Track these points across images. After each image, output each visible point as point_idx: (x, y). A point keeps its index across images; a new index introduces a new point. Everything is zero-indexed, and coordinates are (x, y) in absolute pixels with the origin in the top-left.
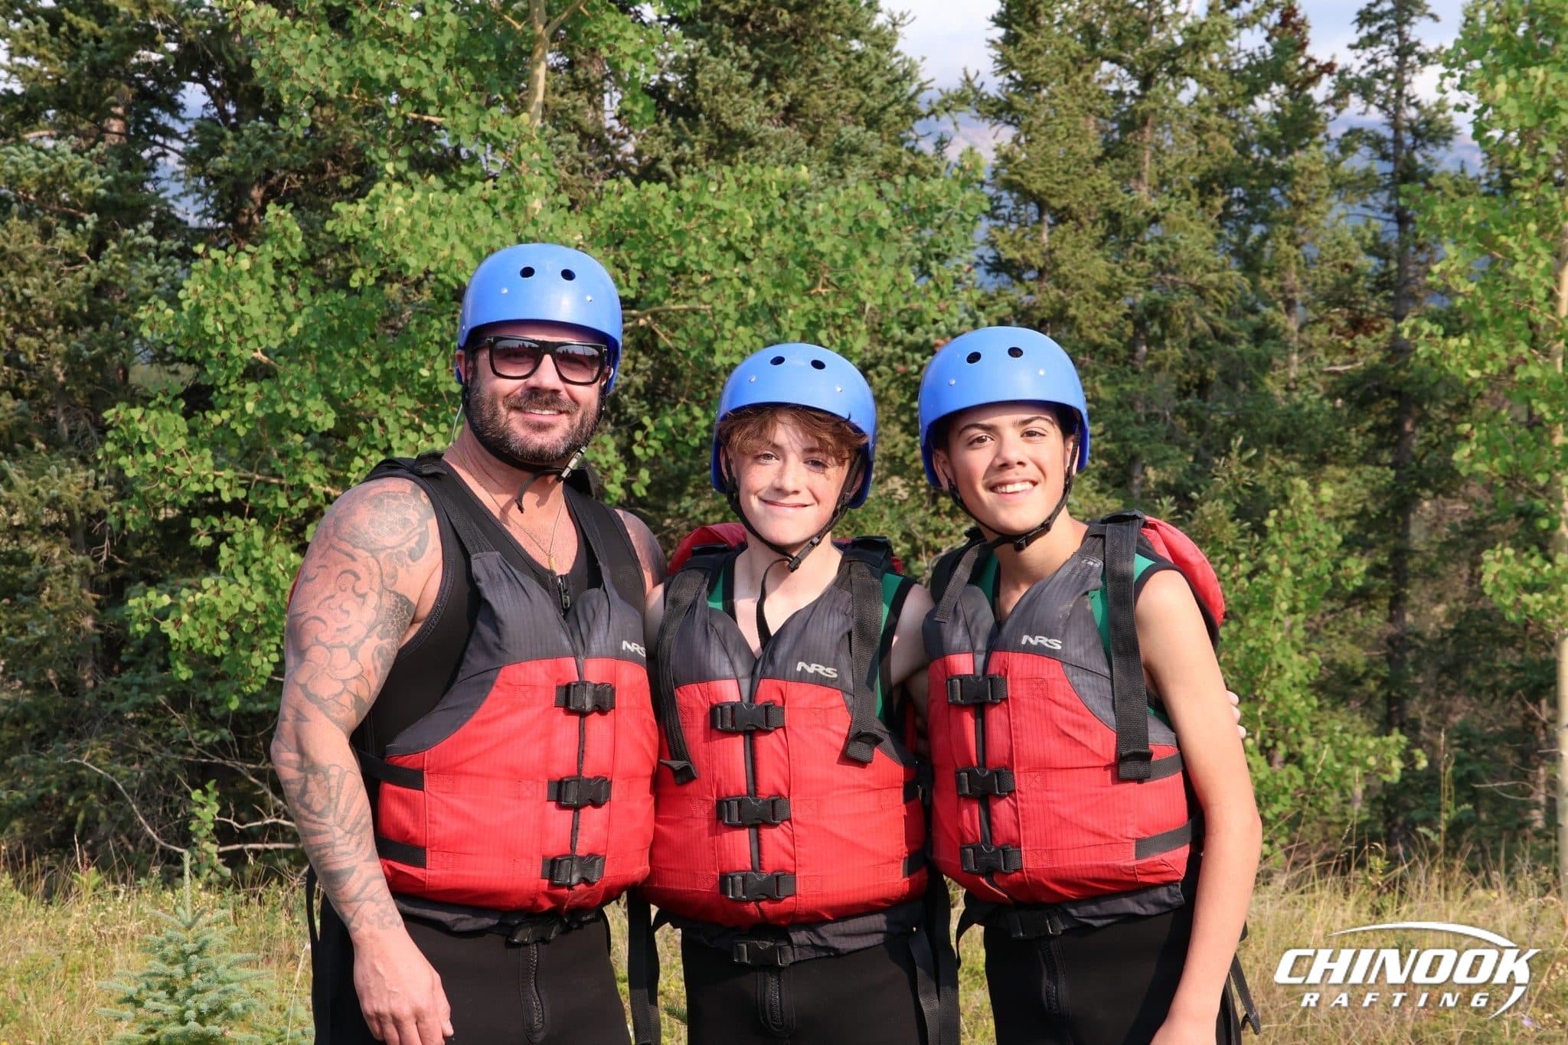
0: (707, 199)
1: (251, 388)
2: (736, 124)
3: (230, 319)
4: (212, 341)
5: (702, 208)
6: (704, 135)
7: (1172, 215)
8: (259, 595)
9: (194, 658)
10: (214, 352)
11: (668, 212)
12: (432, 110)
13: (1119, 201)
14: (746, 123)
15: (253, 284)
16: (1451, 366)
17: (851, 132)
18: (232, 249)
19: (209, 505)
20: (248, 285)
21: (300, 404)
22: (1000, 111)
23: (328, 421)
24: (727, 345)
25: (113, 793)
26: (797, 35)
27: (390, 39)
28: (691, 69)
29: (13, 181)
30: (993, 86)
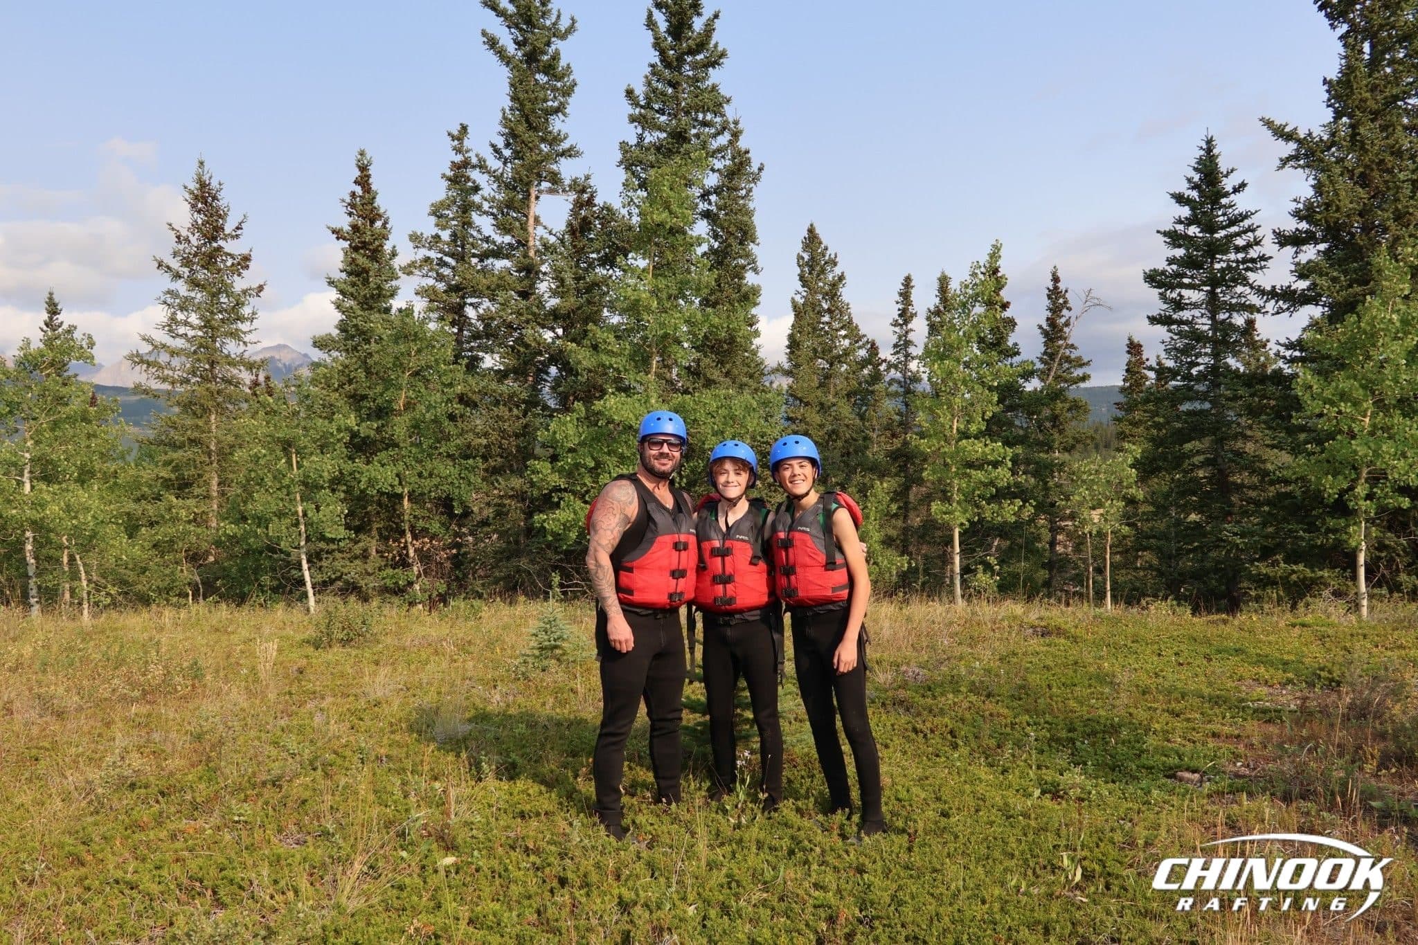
0: (703, 399)
1: (570, 455)
2: (711, 377)
3: (564, 435)
4: (558, 441)
5: (701, 402)
6: (702, 381)
7: (839, 403)
8: (572, 515)
9: (554, 534)
10: (559, 444)
11: (691, 403)
12: (622, 374)
13: (823, 400)
14: (714, 377)
15: (571, 424)
17: (745, 380)
18: (564, 414)
19: (557, 489)
20: (569, 425)
21: (584, 460)
22: (788, 373)
23: (592, 464)
25: (529, 573)
26: (729, 352)
27: (611, 353)
28: (698, 361)
29: (501, 395)
30: (786, 366)
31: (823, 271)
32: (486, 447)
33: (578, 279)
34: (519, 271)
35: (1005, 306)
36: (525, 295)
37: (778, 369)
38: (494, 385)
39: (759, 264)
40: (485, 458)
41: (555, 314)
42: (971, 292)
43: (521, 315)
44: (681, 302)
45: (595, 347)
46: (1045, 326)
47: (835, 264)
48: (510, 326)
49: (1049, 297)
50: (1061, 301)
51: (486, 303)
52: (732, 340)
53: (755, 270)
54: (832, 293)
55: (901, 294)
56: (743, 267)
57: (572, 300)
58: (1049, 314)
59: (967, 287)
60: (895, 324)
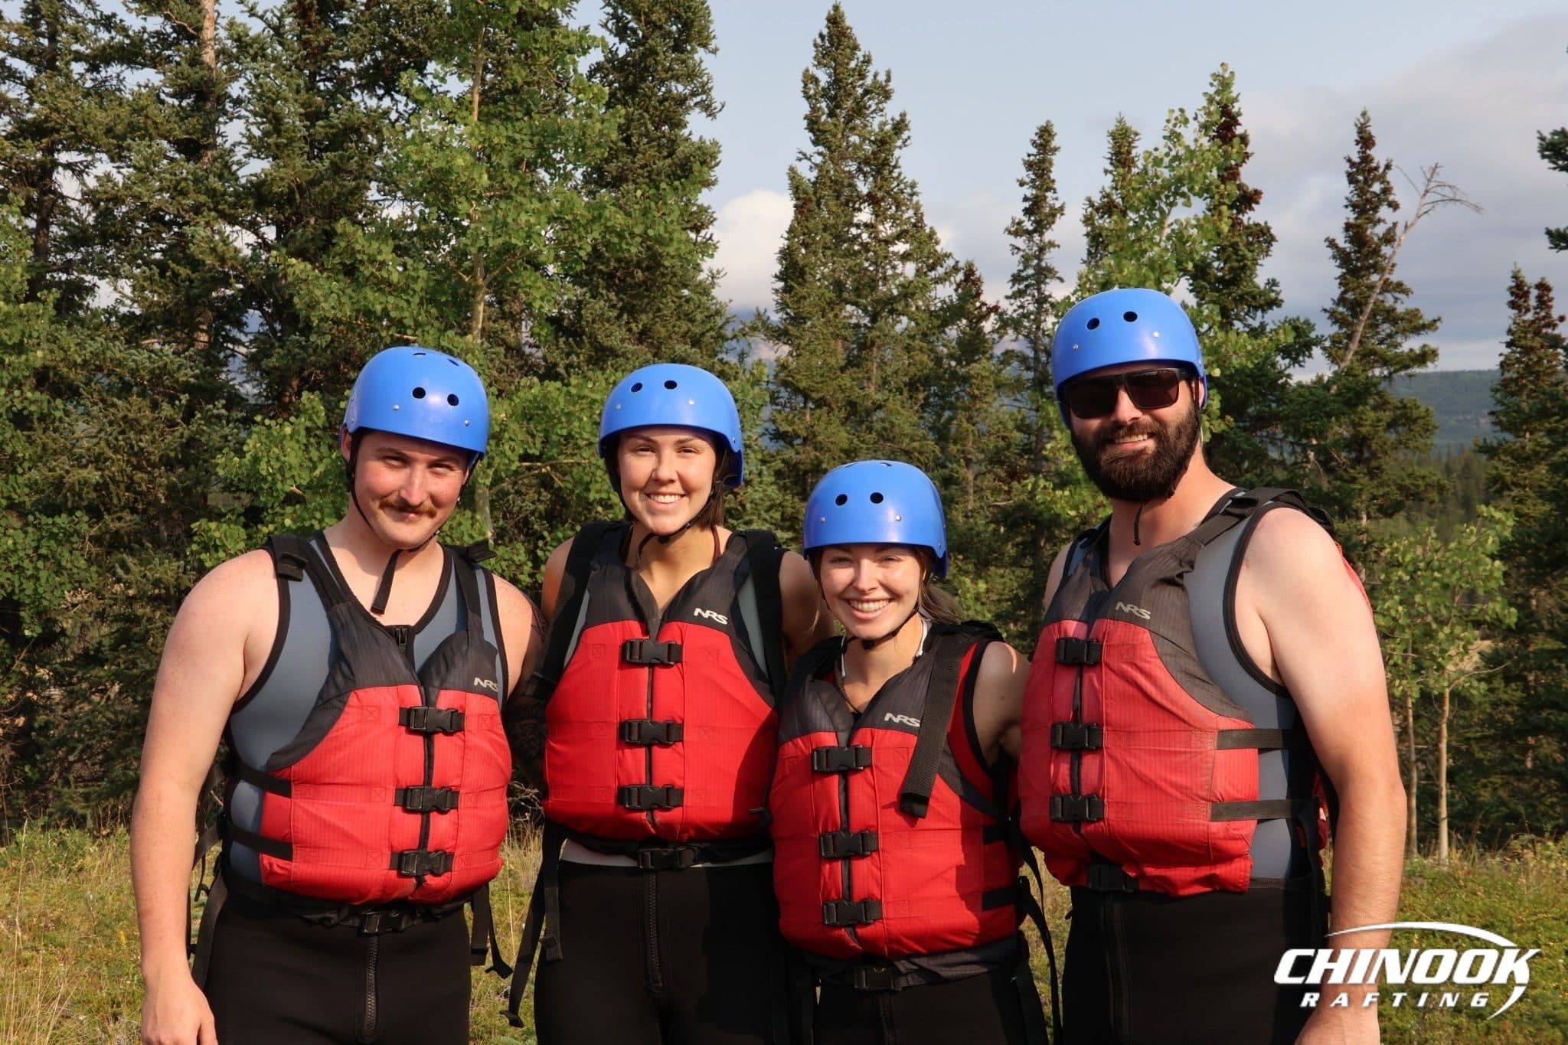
0: (586, 392)
1: (289, 509)
2: (607, 343)
3: (277, 465)
4: (264, 479)
5: (583, 397)
6: (586, 350)
7: (890, 405)
10: (265, 487)
11: (561, 400)
12: (409, 332)
13: (856, 395)
14: (614, 342)
15: (293, 444)
16: (1057, 508)
18: (280, 421)
20: (289, 444)
21: (321, 521)
22: (779, 334)
24: (598, 486)
26: (647, 285)
27: (383, 285)
28: (578, 306)
29: (134, 372)
30: (775, 318)
31: (859, 110)
32: (97, 487)
33: (312, 116)
34: (179, 95)
35: (1248, 199)
36: (191, 148)
37: (759, 324)
38: (117, 350)
39: (717, 95)
40: (95, 513)
41: (259, 194)
42: (1166, 173)
43: (184, 193)
44: (542, 174)
45: (350, 271)
46: (1342, 242)
47: (887, 95)
48: (156, 217)
49: (1351, 178)
50: (1377, 187)
51: (103, 166)
52: (653, 262)
53: (708, 108)
54: (880, 162)
55: (1029, 166)
56: (682, 101)
57: (299, 162)
58: (1350, 216)
59: (1158, 162)
60: (1017, 231)
